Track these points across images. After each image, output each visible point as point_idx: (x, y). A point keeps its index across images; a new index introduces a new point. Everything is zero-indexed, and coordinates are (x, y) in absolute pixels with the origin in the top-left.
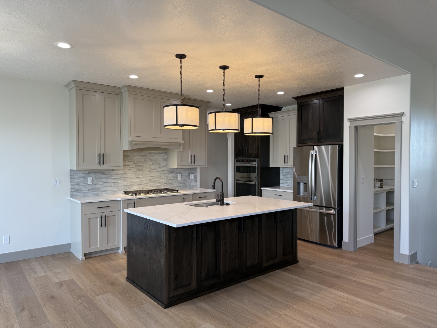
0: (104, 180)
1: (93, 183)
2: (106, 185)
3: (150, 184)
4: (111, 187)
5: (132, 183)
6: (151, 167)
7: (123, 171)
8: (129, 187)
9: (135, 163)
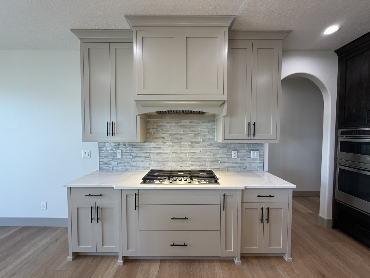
0: (134, 154)
1: (122, 157)
2: (136, 159)
3: (190, 162)
4: (142, 162)
5: (168, 160)
6: (192, 140)
7: (156, 145)
8: (164, 163)
9: (172, 135)
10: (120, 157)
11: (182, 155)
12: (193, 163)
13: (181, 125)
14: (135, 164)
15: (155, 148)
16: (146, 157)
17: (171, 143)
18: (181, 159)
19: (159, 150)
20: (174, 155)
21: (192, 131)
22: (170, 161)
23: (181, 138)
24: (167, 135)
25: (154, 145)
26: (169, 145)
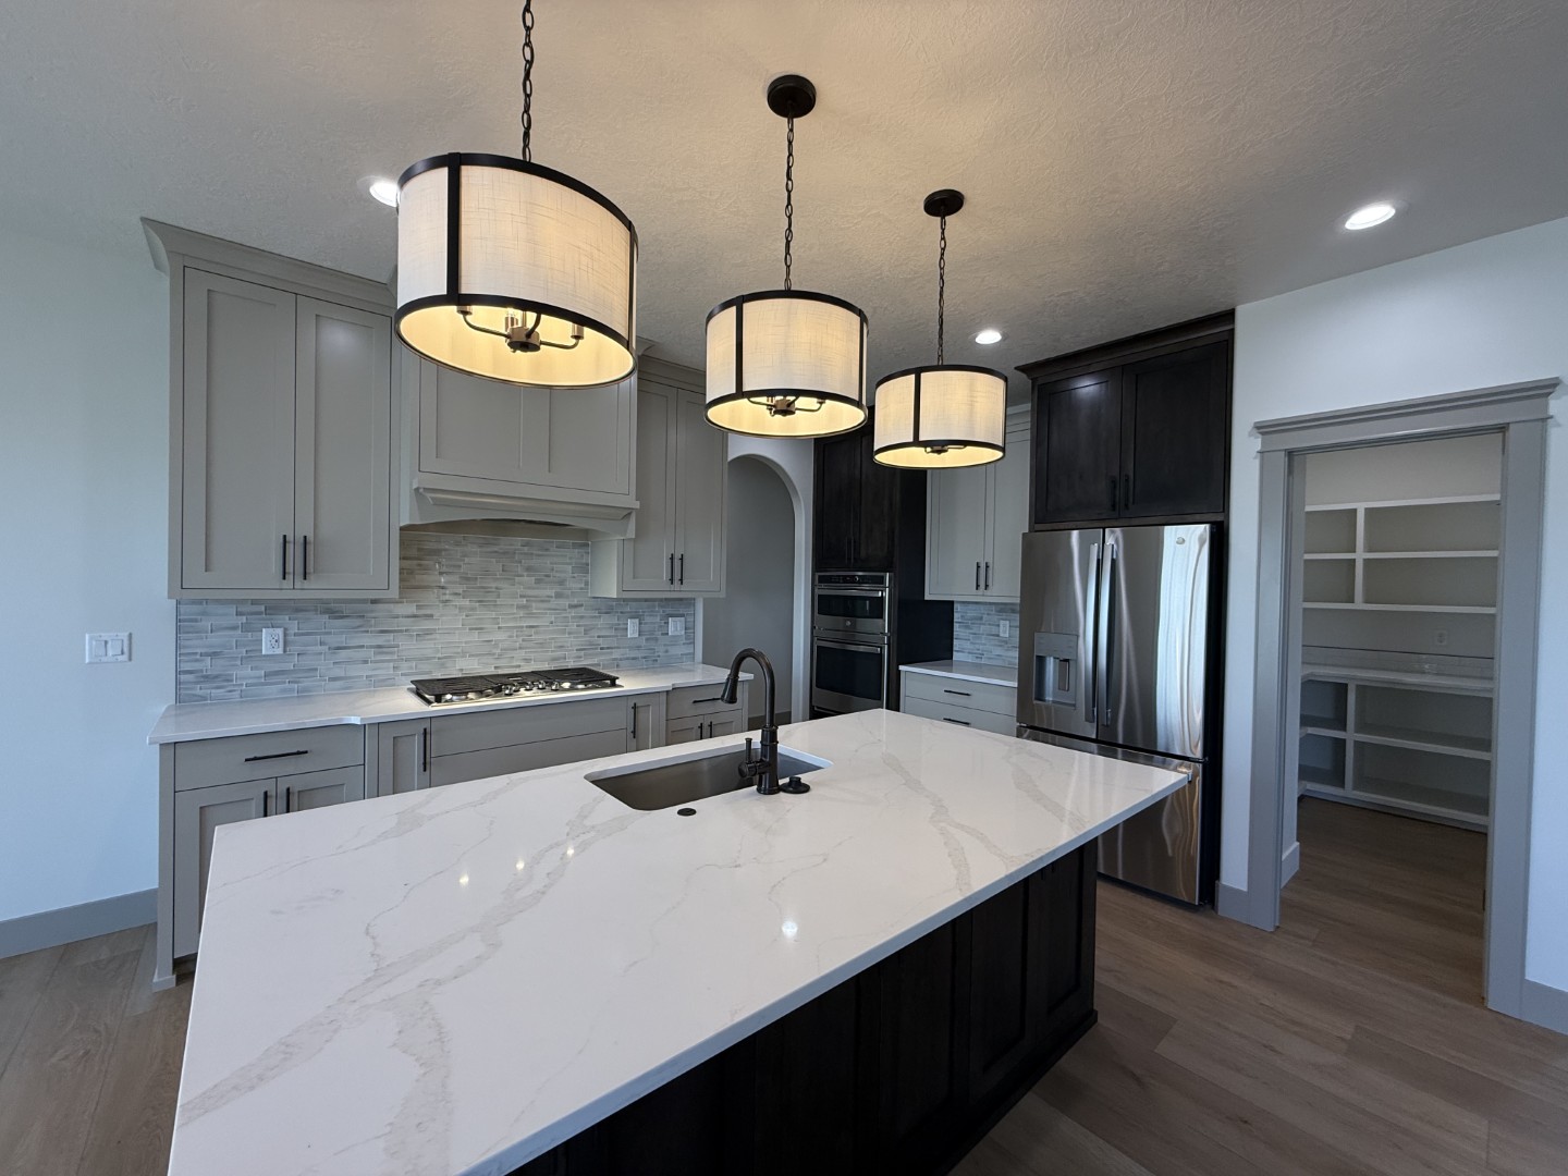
1: (285, 651)
5: (456, 650)
6: (530, 592)
7: (418, 607)
8: (443, 662)
9: (468, 579)
10: (279, 651)
11: (501, 636)
12: (532, 656)
13: (496, 552)
14: (338, 672)
15: (415, 616)
16: (379, 647)
17: (466, 602)
18: (496, 646)
19: (427, 625)
20: (475, 636)
21: (529, 569)
22: (463, 654)
23: (497, 588)
24: (456, 578)
25: (412, 609)
26: (461, 609)
